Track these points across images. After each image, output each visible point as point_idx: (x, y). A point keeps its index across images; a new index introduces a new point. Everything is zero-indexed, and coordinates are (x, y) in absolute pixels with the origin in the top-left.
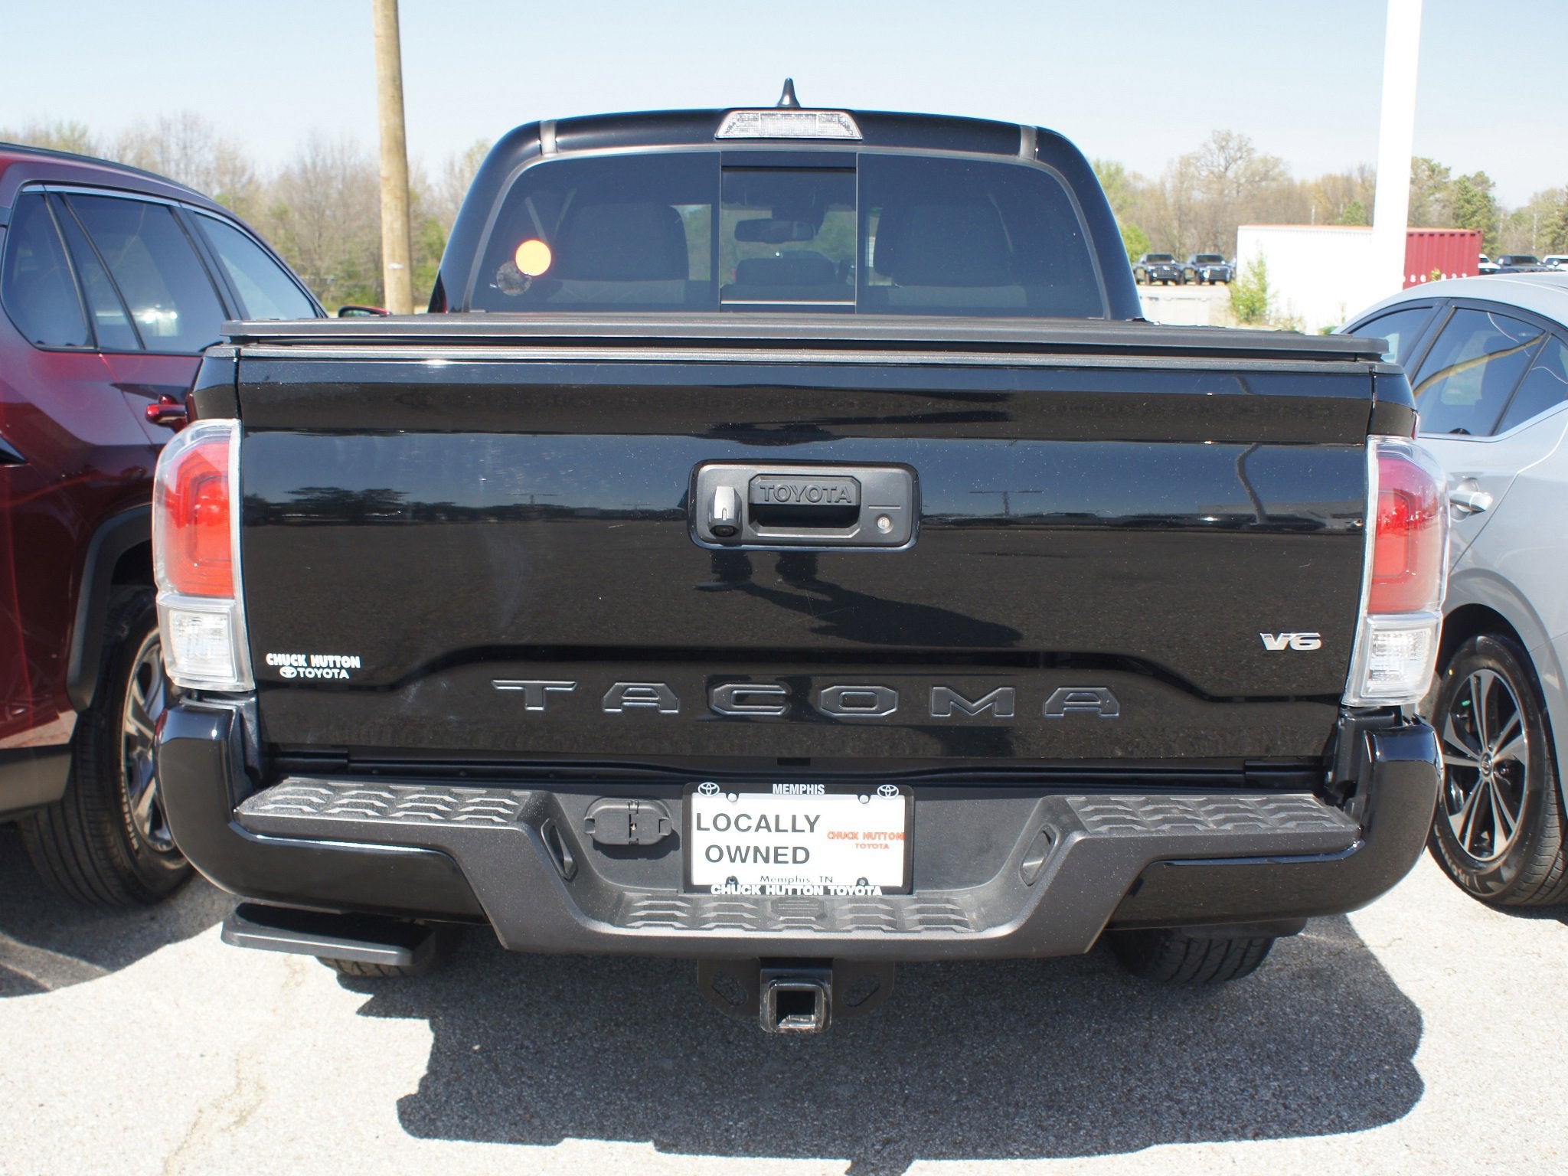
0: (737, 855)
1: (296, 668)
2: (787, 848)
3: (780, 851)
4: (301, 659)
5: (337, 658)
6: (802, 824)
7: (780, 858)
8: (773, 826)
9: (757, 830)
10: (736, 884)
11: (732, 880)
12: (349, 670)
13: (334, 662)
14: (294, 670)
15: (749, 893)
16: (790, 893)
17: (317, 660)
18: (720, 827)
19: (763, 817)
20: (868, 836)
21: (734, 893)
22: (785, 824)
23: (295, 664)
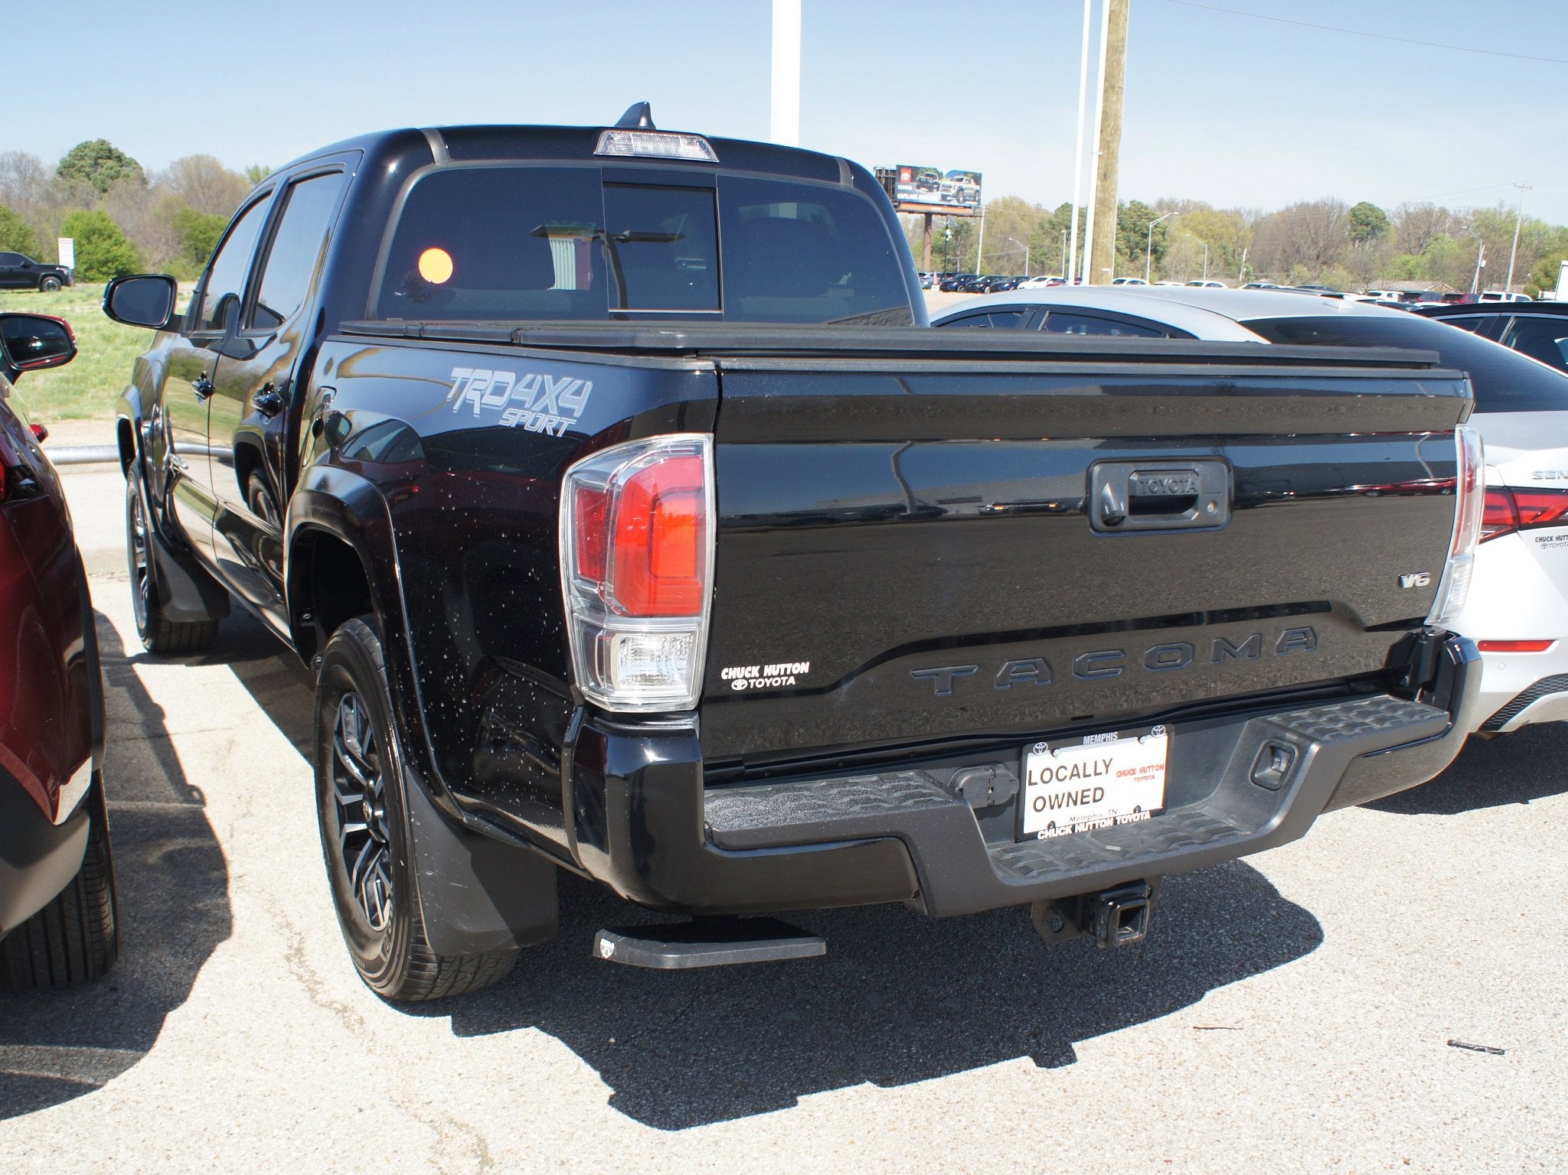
0: (1055, 803)
1: (747, 679)
2: (1089, 790)
3: (1085, 794)
4: (755, 670)
5: (789, 666)
6: (1101, 768)
7: (1085, 800)
8: (1081, 774)
9: (1071, 778)
10: (1054, 827)
11: (1052, 825)
12: (798, 677)
13: (786, 669)
14: (746, 682)
15: (1063, 833)
16: (1091, 828)
17: (770, 670)
18: (1045, 780)
19: (1076, 766)
20: (1143, 770)
21: (1054, 835)
22: (1090, 770)
23: (748, 676)
